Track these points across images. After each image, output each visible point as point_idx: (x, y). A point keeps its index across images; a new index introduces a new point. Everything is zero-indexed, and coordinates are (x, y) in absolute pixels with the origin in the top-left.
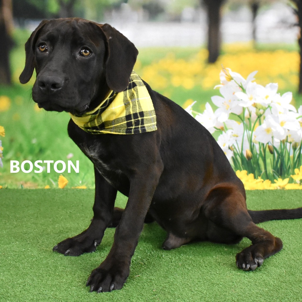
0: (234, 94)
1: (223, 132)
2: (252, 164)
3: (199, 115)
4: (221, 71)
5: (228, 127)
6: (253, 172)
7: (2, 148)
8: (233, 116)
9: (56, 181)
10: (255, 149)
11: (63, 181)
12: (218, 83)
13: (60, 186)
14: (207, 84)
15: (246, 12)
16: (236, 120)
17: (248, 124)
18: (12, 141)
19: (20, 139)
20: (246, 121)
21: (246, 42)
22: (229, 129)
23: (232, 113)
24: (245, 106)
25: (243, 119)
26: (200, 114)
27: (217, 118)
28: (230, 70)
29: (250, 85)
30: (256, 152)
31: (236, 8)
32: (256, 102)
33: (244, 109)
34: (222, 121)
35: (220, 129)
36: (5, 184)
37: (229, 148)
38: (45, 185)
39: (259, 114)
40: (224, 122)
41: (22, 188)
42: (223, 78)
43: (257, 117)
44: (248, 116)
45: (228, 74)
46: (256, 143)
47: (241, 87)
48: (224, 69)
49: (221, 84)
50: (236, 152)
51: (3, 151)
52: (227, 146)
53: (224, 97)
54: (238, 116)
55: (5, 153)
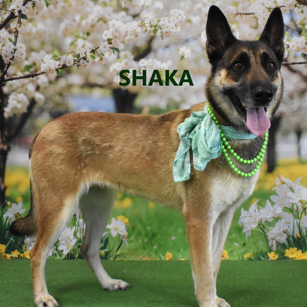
0: (286, 193)
1: (279, 220)
2: (301, 243)
3: (262, 209)
4: (277, 177)
5: (282, 217)
6: (302, 249)
7: (128, 233)
8: (285, 209)
9: (164, 255)
10: (303, 233)
11: (169, 256)
12: (275, 186)
13: (167, 259)
14: (267, 187)
15: (293, 137)
16: (288, 212)
17: (297, 214)
18: (133, 228)
19: (140, 227)
20: (295, 213)
21: (294, 158)
22: (283, 218)
23: (284, 207)
24: (294, 202)
25: (292, 211)
27: (275, 210)
28: (283, 177)
29: (297, 187)
30: (304, 234)
31: (286, 134)
32: (301, 199)
33: (293, 204)
34: (278, 213)
35: (276, 219)
36: (130, 258)
37: (284, 232)
38: (157, 259)
39: (304, 207)
40: (279, 214)
41: (141, 260)
42: (278, 183)
43: (303, 209)
44: (296, 209)
45: (282, 180)
46: (303, 228)
47: (291, 189)
49: (277, 187)
50: (289, 235)
51: (128, 235)
52: (282, 230)
53: (279, 196)
54: (289, 209)
55: (129, 236)
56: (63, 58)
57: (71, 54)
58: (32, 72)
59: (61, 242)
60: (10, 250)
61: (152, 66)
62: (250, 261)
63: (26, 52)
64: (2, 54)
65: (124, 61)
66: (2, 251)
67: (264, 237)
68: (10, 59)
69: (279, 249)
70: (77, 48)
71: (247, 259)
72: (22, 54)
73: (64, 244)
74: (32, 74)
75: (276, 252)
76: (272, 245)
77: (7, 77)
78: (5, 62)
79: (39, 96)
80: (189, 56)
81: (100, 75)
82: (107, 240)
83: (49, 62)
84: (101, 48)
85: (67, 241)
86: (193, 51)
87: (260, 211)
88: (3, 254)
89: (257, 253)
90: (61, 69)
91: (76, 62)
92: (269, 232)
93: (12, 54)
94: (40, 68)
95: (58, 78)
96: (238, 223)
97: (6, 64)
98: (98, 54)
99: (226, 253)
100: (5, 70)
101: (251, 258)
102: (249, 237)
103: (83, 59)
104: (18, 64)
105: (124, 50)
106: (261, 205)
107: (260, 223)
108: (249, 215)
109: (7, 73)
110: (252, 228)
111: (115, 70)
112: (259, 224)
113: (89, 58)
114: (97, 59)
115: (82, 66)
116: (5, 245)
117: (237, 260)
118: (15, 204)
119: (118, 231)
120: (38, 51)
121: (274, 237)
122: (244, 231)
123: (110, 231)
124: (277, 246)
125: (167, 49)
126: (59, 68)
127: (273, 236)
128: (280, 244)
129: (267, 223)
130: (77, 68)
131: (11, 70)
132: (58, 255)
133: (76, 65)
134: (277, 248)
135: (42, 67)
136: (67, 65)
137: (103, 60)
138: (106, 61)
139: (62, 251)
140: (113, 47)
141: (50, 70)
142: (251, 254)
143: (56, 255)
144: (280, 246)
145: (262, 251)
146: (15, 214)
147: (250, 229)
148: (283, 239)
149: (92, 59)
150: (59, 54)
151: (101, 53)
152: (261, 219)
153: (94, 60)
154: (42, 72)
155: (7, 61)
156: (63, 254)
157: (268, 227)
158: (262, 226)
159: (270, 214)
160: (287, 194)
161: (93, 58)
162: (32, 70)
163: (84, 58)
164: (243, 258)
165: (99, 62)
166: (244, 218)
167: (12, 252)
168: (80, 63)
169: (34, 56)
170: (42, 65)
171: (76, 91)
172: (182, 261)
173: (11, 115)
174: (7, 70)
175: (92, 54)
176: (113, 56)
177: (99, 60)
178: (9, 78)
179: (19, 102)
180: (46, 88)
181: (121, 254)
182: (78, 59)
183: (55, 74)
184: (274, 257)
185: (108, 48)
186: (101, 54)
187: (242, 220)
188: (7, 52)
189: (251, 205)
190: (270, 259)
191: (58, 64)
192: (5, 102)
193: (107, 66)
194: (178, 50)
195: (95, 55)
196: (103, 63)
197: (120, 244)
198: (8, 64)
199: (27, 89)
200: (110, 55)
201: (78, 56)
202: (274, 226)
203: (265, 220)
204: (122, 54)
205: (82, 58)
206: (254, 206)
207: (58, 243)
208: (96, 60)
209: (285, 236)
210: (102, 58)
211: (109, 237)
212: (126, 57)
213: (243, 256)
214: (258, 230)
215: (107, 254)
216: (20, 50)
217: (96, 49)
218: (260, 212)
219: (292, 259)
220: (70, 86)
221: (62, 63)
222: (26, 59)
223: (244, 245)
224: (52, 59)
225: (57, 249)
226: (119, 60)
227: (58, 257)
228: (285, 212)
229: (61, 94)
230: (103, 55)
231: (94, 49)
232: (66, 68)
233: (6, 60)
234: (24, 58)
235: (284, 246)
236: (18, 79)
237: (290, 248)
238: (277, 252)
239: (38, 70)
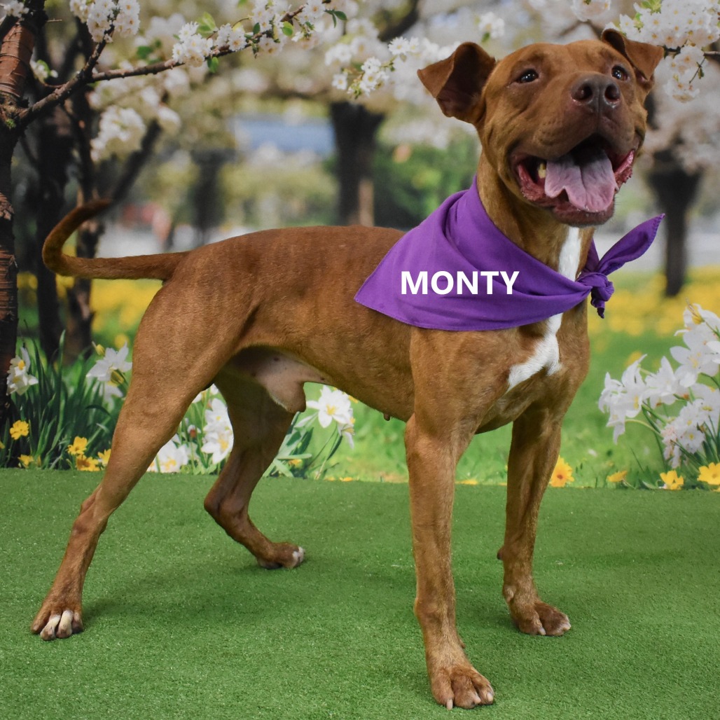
0: (705, 344)
1: (688, 403)
3: (651, 375)
4: (686, 308)
5: (695, 395)
7: (354, 420)
8: (703, 378)
12: (681, 326)
14: (664, 328)
16: (708, 385)
22: (697, 398)
23: (703, 374)
25: (719, 383)
26: (653, 374)
27: (679, 381)
28: (699, 306)
31: (709, 212)
34: (686, 386)
35: (682, 399)
36: (357, 475)
37: (699, 428)
40: (689, 388)
41: (381, 480)
42: (688, 320)
45: (696, 314)
47: (716, 333)
48: (690, 305)
49: (685, 328)
50: (710, 435)
51: (354, 424)
52: (694, 424)
53: (689, 349)
54: (712, 378)
55: (357, 427)
56: (224, 32)
57: (239, 24)
58: (154, 62)
59: (209, 436)
60: (95, 449)
61: (418, 54)
62: (621, 492)
63: (141, 16)
64: (88, 20)
65: (356, 41)
66: (79, 452)
67: (655, 438)
68: (106, 32)
69: (686, 465)
70: (254, 11)
71: (614, 485)
72: (131, 22)
73: (214, 441)
74: (153, 66)
75: (679, 472)
76: (671, 455)
77: (99, 71)
78: (94, 39)
79: (167, 116)
80: (502, 33)
81: (304, 72)
82: (309, 436)
83: (190, 41)
84: (308, 11)
85: (223, 435)
86: (509, 23)
87: (647, 380)
88: (79, 458)
89: (638, 472)
90: (218, 56)
91: (251, 42)
92: (665, 428)
93: (110, 21)
94: (171, 54)
95: (210, 76)
96: (597, 406)
97: (97, 43)
98: (300, 25)
99: (569, 471)
100: (94, 56)
101: (622, 484)
102: (620, 436)
103: (265, 35)
104: (123, 44)
105: (358, 17)
106: (649, 367)
107: (646, 407)
108: (621, 388)
109: (97, 63)
110: (627, 418)
111: (336, 62)
112: (643, 409)
113: (279, 32)
114: (298, 36)
115: (263, 50)
116: (88, 439)
117: (593, 486)
118: (112, 349)
119: (334, 414)
120: (166, 17)
121: (677, 440)
122: (609, 424)
123: (317, 414)
124: (682, 458)
125: (452, 17)
126: (214, 55)
127: (673, 437)
128: (689, 455)
129: (662, 406)
130: (254, 56)
131: (107, 57)
132: (200, 464)
133: (251, 48)
134: (682, 463)
135: (174, 51)
136: (232, 48)
137: (310, 38)
138: (316, 42)
139: (210, 455)
140: (333, 10)
141: (193, 58)
142: (624, 476)
143: (196, 463)
144: (687, 458)
145: (648, 469)
146: (111, 372)
147: (623, 420)
148: (696, 444)
149: (285, 37)
150: (214, 23)
151: (308, 24)
152: (648, 400)
153: (292, 37)
154: (174, 63)
155: (98, 36)
156: (212, 463)
157: (664, 417)
158: (649, 414)
159: (669, 388)
160: (707, 344)
161: (289, 33)
162: (153, 57)
163: (270, 34)
164: (606, 484)
165: (302, 44)
166: (611, 396)
167: (99, 454)
168: (259, 44)
169: (158, 27)
170: (174, 46)
171: (250, 105)
172: (471, 486)
173: (107, 155)
174: (99, 55)
175: (287, 24)
176: (334, 30)
177: (303, 39)
178: (102, 74)
179: (124, 128)
180: (182, 98)
181: (338, 464)
182: (256, 35)
183: (203, 68)
184: (674, 482)
185: (323, 13)
186: (306, 26)
187: (606, 400)
188: (98, 15)
189: (627, 366)
190: (665, 487)
191: (211, 46)
192: (94, 127)
193: (318, 52)
194: (478, 21)
195: (293, 28)
196: (312, 44)
197: (336, 442)
198: (100, 44)
199: (141, 100)
200: (326, 27)
201: (256, 28)
202: (677, 414)
203: (657, 402)
204: (353, 25)
205: (263, 33)
206: (633, 369)
207: (203, 439)
208: (295, 39)
209: (701, 438)
210: (309, 33)
211: (313, 428)
212: (361, 31)
213: (605, 477)
214: (642, 423)
215: (307, 464)
216: (127, 12)
217: (295, 14)
218: (645, 383)
219: (715, 487)
220: (236, 96)
221: (219, 43)
222: (141, 32)
223: (609, 453)
224: (196, 33)
225: (198, 451)
226: (346, 38)
227: (201, 469)
228: (703, 385)
229: (216, 113)
230: (311, 27)
231: (291, 14)
232: (228, 55)
233: (96, 35)
234: (135, 31)
235: (696, 459)
236: (123, 77)
237: (709, 463)
238: (682, 471)
239: (167, 58)
